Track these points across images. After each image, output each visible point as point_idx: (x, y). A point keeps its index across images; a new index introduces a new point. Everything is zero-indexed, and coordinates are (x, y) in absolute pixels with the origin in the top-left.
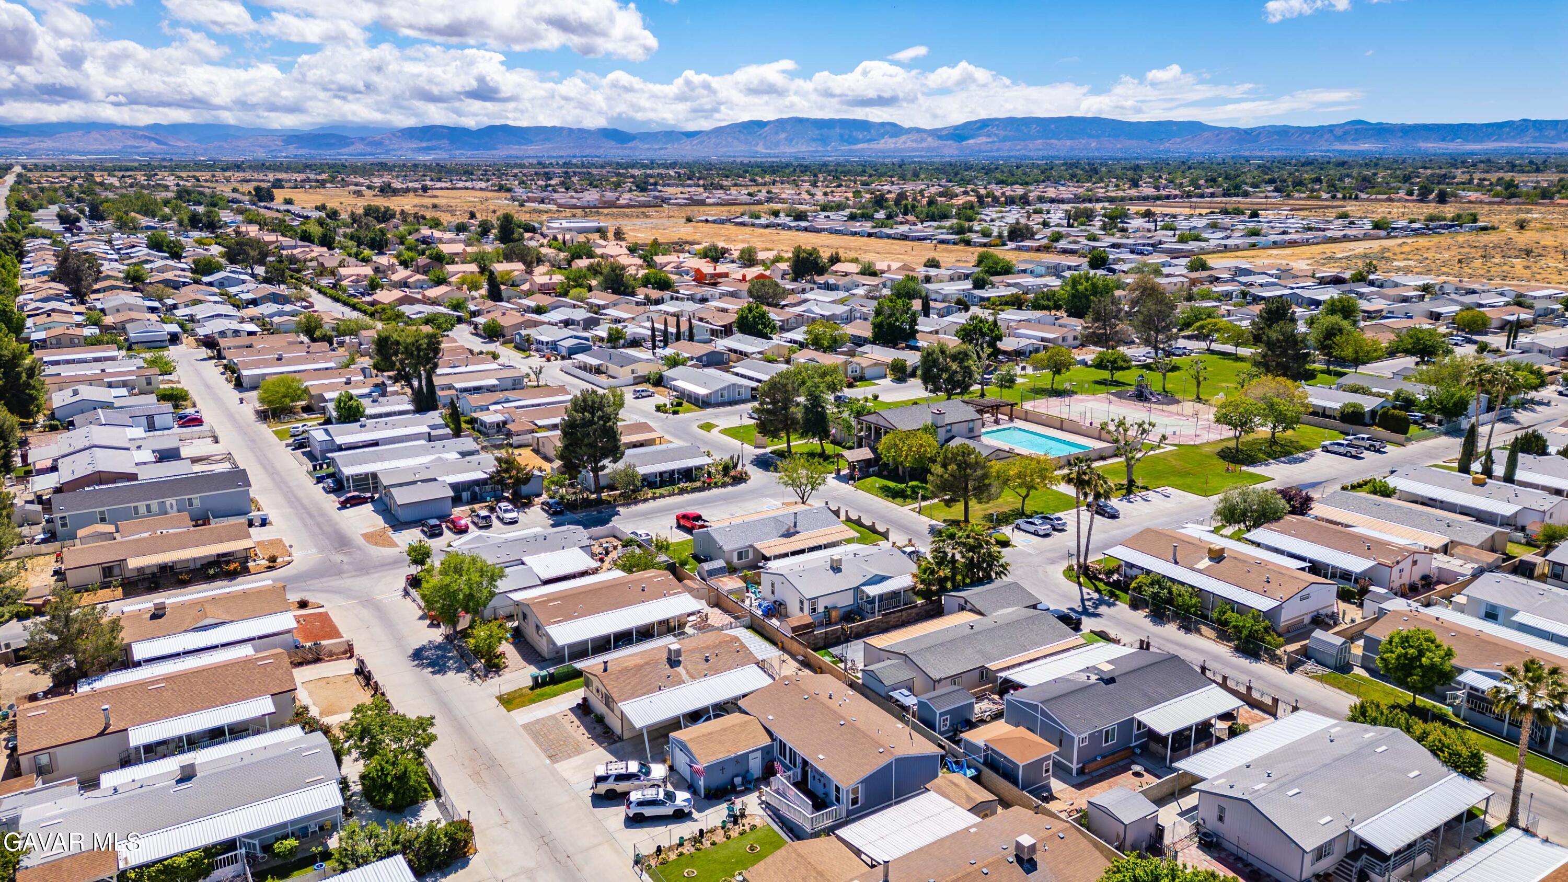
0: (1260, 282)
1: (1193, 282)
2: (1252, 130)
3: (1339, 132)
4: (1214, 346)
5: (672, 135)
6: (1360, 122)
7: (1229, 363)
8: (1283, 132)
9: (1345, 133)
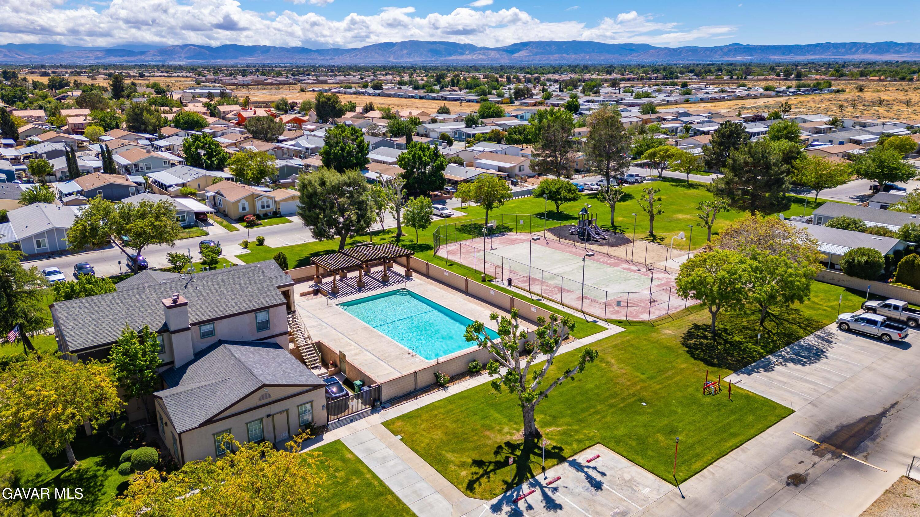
0: (698, 121)
1: (645, 122)
2: (677, 49)
3: (726, 50)
4: (666, 173)
5: (338, 51)
6: (737, 44)
7: (681, 190)
8: (694, 50)
9: (729, 51)
